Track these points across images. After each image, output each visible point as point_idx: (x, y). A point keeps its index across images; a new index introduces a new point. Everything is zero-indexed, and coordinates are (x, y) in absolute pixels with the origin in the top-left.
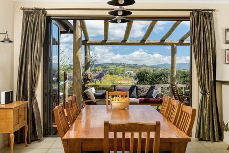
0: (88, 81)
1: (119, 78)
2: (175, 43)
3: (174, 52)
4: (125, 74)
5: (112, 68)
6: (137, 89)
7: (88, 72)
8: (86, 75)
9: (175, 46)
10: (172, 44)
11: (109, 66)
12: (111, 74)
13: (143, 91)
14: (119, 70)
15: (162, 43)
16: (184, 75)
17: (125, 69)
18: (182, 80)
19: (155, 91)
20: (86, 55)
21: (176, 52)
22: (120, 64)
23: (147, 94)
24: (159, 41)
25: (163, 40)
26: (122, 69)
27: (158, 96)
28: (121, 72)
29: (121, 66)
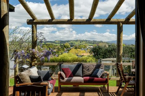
0: (35, 60)
1: (82, 51)
2: (122, 22)
4: (86, 48)
5: (77, 44)
6: (83, 68)
7: (36, 50)
8: (33, 54)
9: (121, 24)
10: (118, 23)
11: (75, 42)
12: (76, 48)
13: (88, 69)
14: (82, 46)
15: (108, 22)
16: (131, 50)
17: (87, 44)
18: (130, 55)
19: (100, 70)
20: (33, 34)
21: (122, 31)
22: (83, 41)
23: (93, 72)
24: (105, 20)
25: (109, 19)
26: (85, 44)
27: (103, 75)
28: (84, 47)
29: (84, 42)
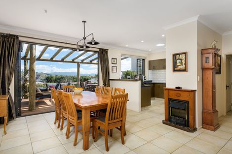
3: (79, 67)
10: (78, 63)
25: (73, 60)
